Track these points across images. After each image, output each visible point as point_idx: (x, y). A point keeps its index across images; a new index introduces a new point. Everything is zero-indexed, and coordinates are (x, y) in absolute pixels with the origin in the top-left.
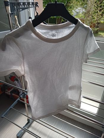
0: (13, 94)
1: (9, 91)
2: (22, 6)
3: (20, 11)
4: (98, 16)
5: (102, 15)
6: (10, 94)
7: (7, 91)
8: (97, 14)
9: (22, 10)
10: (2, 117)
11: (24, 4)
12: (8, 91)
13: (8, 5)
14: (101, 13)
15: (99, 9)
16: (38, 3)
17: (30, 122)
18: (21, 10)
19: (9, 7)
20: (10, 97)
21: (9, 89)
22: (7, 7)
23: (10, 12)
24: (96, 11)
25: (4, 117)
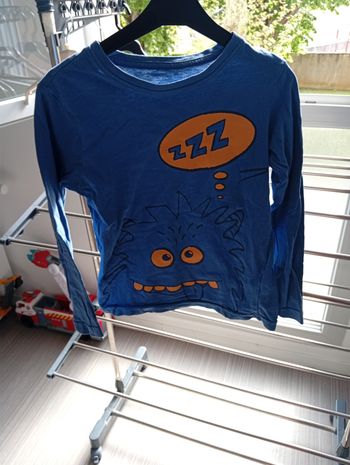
0: (46, 312)
1: (29, 302)
2: (83, 11)
3: (79, 27)
4: (265, 41)
5: (275, 36)
6: (34, 313)
7: (21, 306)
8: (258, 34)
9: (84, 25)
10: (48, 376)
12: (26, 304)
13: (49, 7)
14: (271, 29)
15: (265, 19)
18: (81, 23)
19: (52, 15)
20: (36, 324)
21: (29, 298)
22: (44, 15)
23: (55, 32)
24: (257, 24)
25: (56, 374)
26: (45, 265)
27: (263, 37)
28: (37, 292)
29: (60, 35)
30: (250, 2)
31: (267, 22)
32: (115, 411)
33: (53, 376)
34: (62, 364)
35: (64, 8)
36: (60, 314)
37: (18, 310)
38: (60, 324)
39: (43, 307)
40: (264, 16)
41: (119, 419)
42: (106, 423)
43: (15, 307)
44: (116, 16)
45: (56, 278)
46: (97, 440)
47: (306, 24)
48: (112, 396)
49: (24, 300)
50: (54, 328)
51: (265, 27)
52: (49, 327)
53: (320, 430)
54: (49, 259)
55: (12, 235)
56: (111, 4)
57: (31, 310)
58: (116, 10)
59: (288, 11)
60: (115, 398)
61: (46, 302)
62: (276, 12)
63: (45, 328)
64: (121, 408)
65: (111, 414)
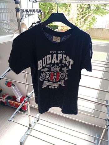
0: (9, 101)
2: (29, 12)
4: (81, 23)
5: (84, 22)
6: (5, 101)
8: (79, 21)
9: (29, 16)
11: (30, 10)
12: (3, 98)
14: (83, 20)
17: (32, 127)
19: (20, 13)
20: (5, 104)
21: (4, 96)
22: (17, 13)
23: (20, 18)
24: (79, 18)
25: (11, 120)
26: (10, 86)
27: (81, 22)
28: (7, 94)
29: (21, 19)
30: (78, 11)
31: (82, 18)
32: (28, 133)
33: (10, 121)
34: (13, 117)
35: (23, 11)
36: (13, 102)
38: (13, 105)
39: (8, 99)
40: (81, 16)
41: (29, 136)
42: (25, 137)
44: (38, 14)
45: (13, 91)
46: (22, 142)
47: (94, 19)
48: (28, 128)
49: (2, 97)
50: (10, 106)
51: (81, 19)
52: (9, 106)
53: (91, 143)
54: (11, 84)
55: (2, 77)
56: (37, 11)
57: (4, 100)
58: (38, 13)
59: (89, 15)
60: (29, 129)
61: (9, 98)
62: (85, 15)
63: (8, 106)
64: (30, 132)
65: (27, 134)
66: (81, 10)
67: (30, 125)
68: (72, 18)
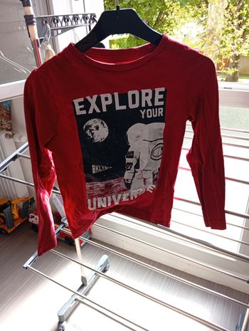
1: (37, 215)
2: (61, 23)
3: (58, 34)
4: (235, 41)
5: (243, 36)
7: (33, 217)
8: (231, 35)
9: (62, 33)
10: (24, 268)
11: (66, 18)
13: (33, 22)
14: (241, 32)
15: (236, 24)
16: (95, 16)
17: (88, 284)
18: (60, 31)
19: (35, 27)
22: (30, 27)
23: (37, 38)
24: (230, 29)
25: (29, 266)
27: (234, 38)
29: (41, 40)
30: (226, 12)
31: (240, 26)
32: (78, 298)
33: (27, 268)
35: (46, 22)
37: (30, 220)
40: (236, 22)
42: (71, 305)
43: (29, 217)
44: (89, 26)
46: (63, 316)
49: (34, 214)
51: (236, 30)
57: (37, 220)
62: (245, 18)
65: (75, 300)
66: (236, 8)
67: (84, 279)
68: (213, 29)
